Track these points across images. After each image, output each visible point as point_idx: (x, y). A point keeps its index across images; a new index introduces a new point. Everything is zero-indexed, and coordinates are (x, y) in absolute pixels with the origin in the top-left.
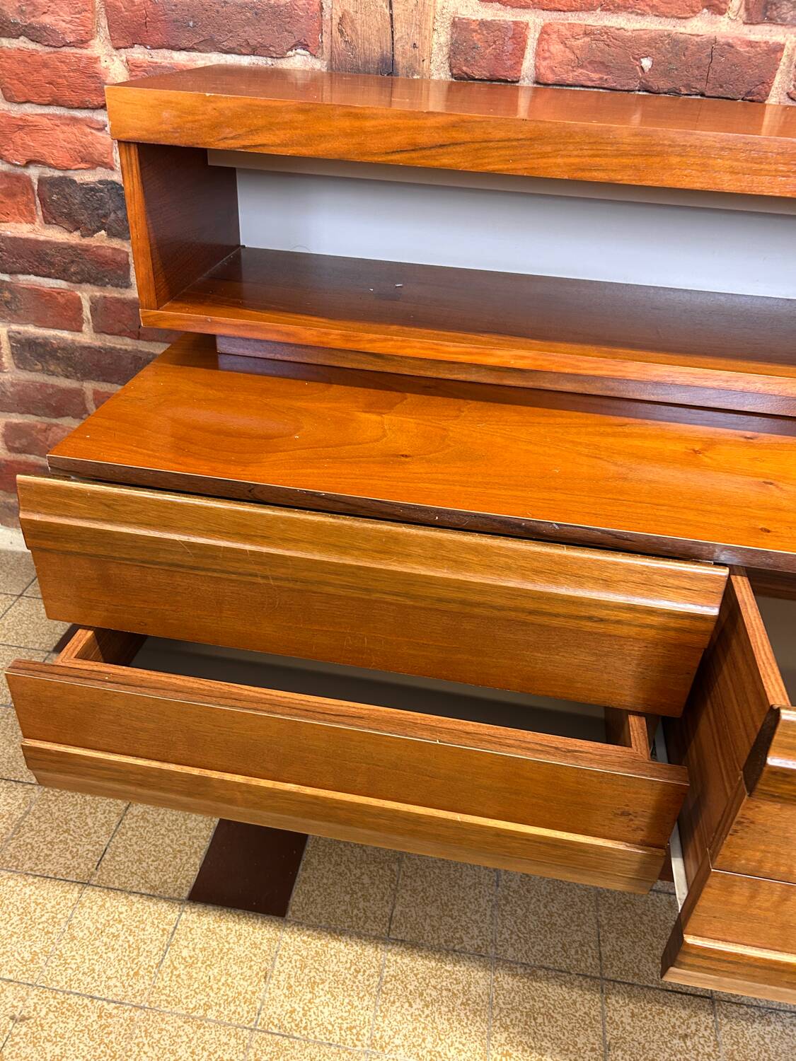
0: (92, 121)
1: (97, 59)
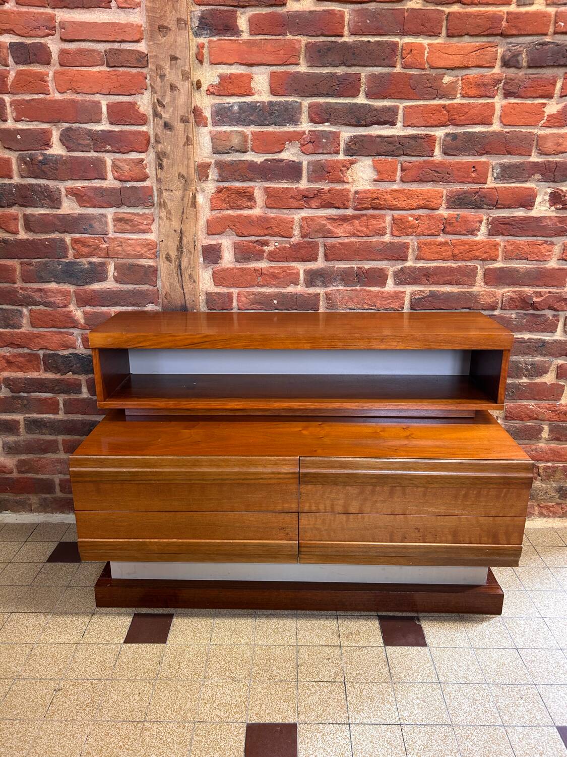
0: (68, 332)
1: (72, 311)
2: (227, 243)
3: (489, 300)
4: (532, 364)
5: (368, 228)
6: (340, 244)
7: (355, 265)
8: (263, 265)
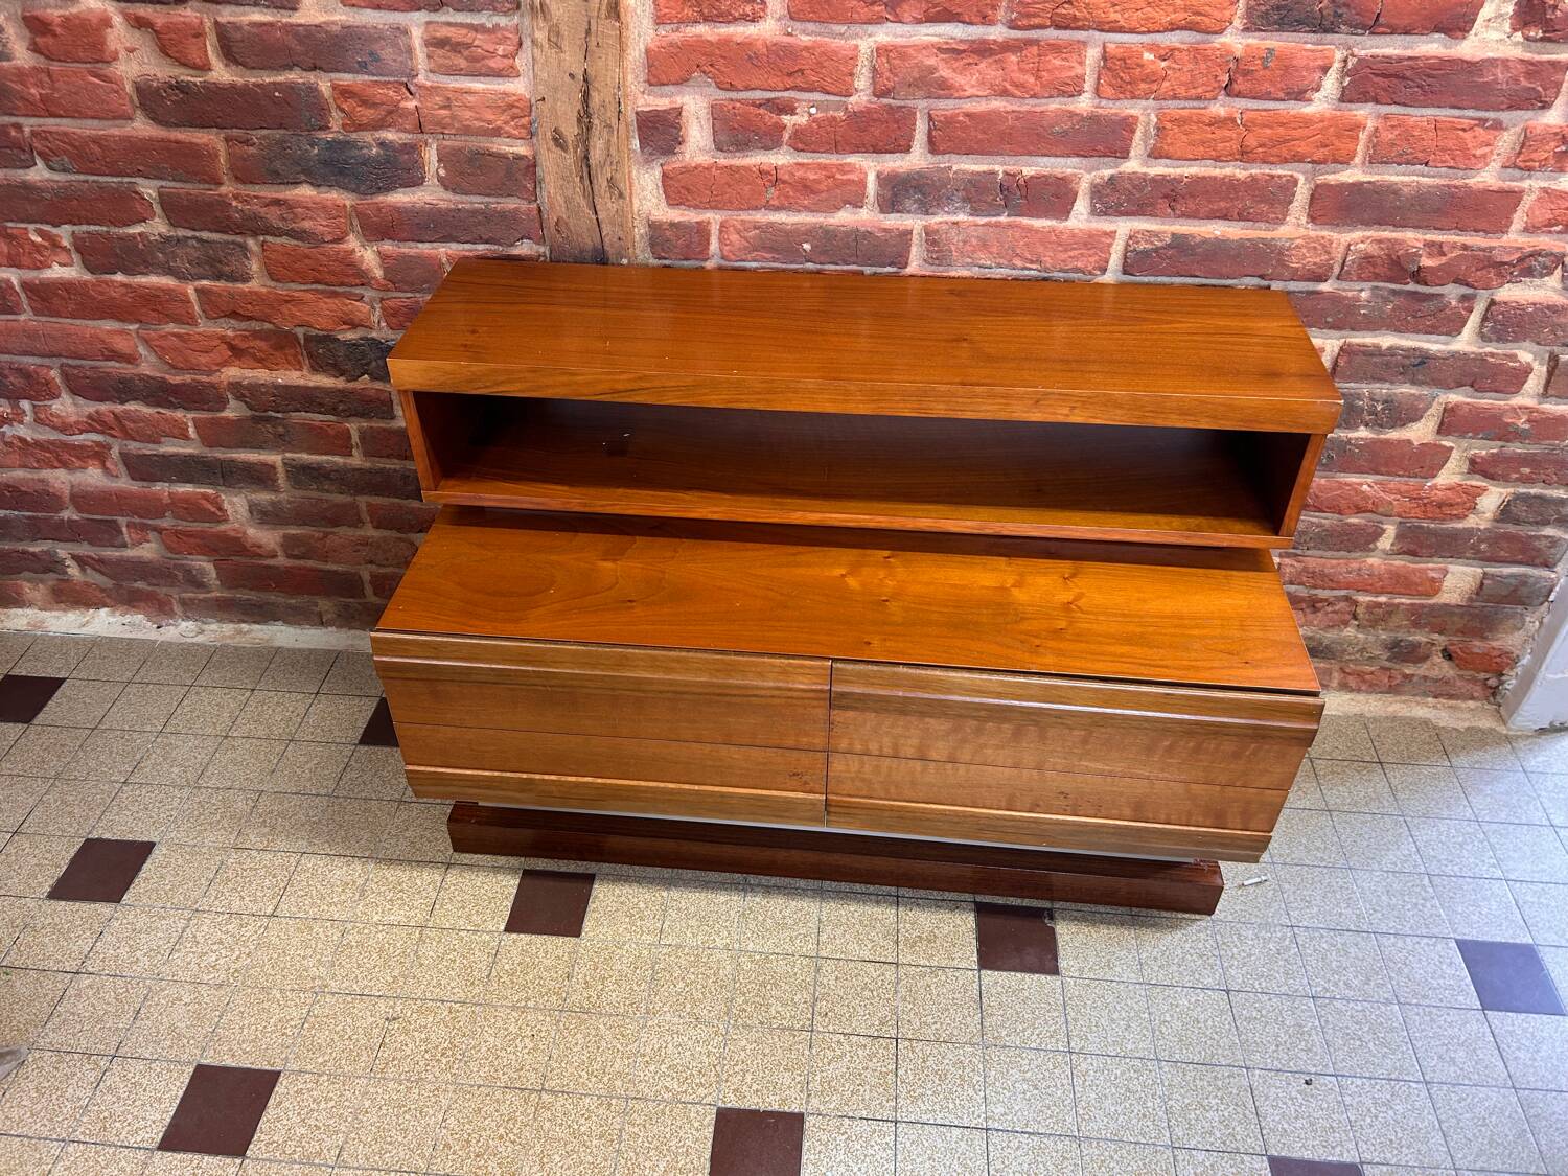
0: (351, 294)
1: (353, 251)
2: (695, 105)
3: (1312, 260)
4: (1386, 402)
5: (1038, 78)
6: (967, 115)
7: (999, 166)
8: (780, 158)
